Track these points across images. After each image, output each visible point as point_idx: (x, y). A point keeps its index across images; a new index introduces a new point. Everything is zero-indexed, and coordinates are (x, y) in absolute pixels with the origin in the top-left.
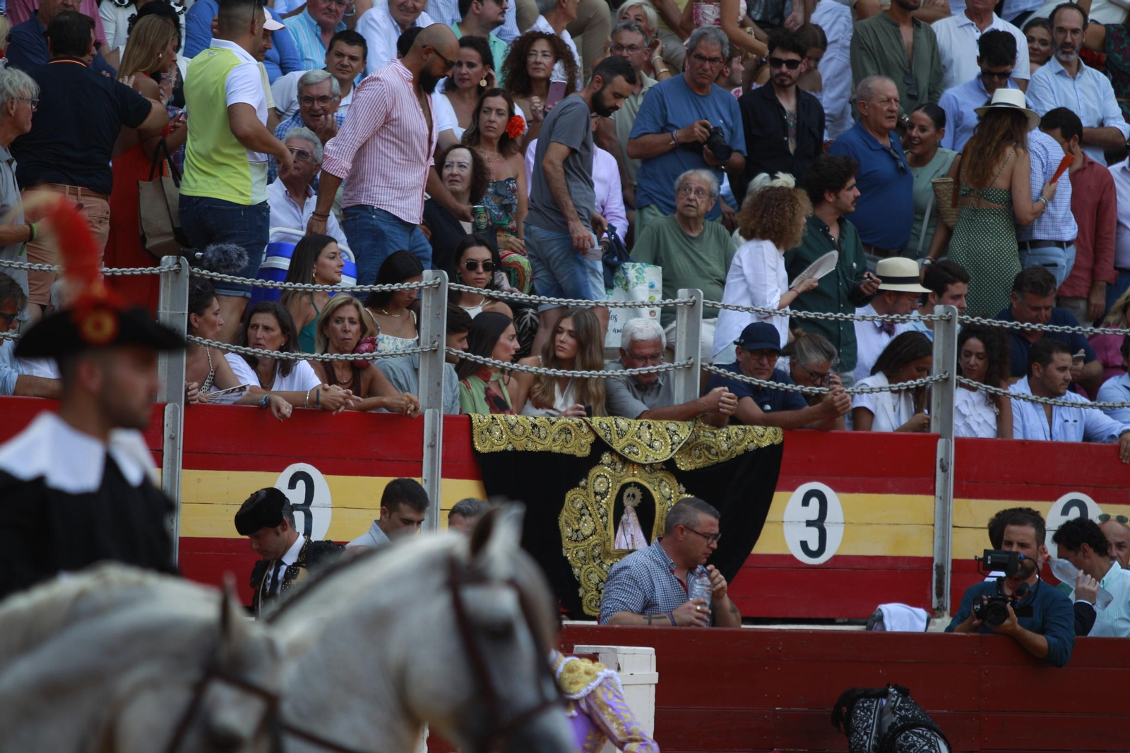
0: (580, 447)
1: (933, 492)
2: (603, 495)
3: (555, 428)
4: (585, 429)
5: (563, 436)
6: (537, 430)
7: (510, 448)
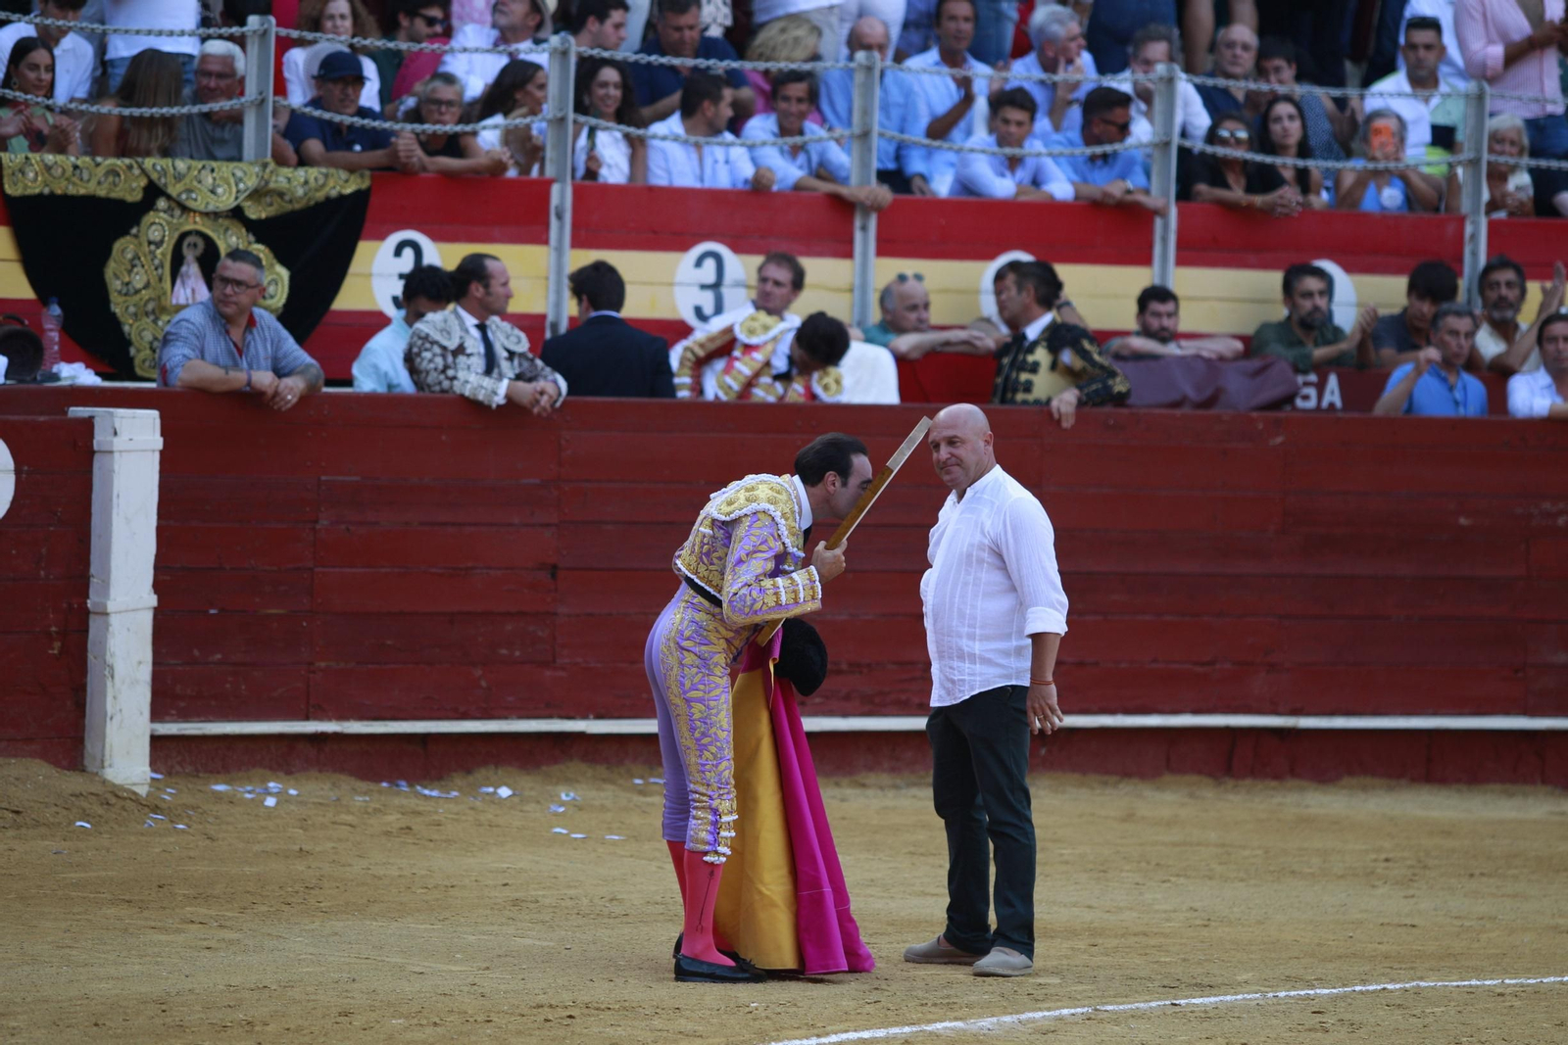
0: (131, 191)
1: (546, 242)
2: (159, 244)
3: (101, 171)
4: (136, 171)
5: (111, 179)
6: (78, 172)
7: (46, 191)
